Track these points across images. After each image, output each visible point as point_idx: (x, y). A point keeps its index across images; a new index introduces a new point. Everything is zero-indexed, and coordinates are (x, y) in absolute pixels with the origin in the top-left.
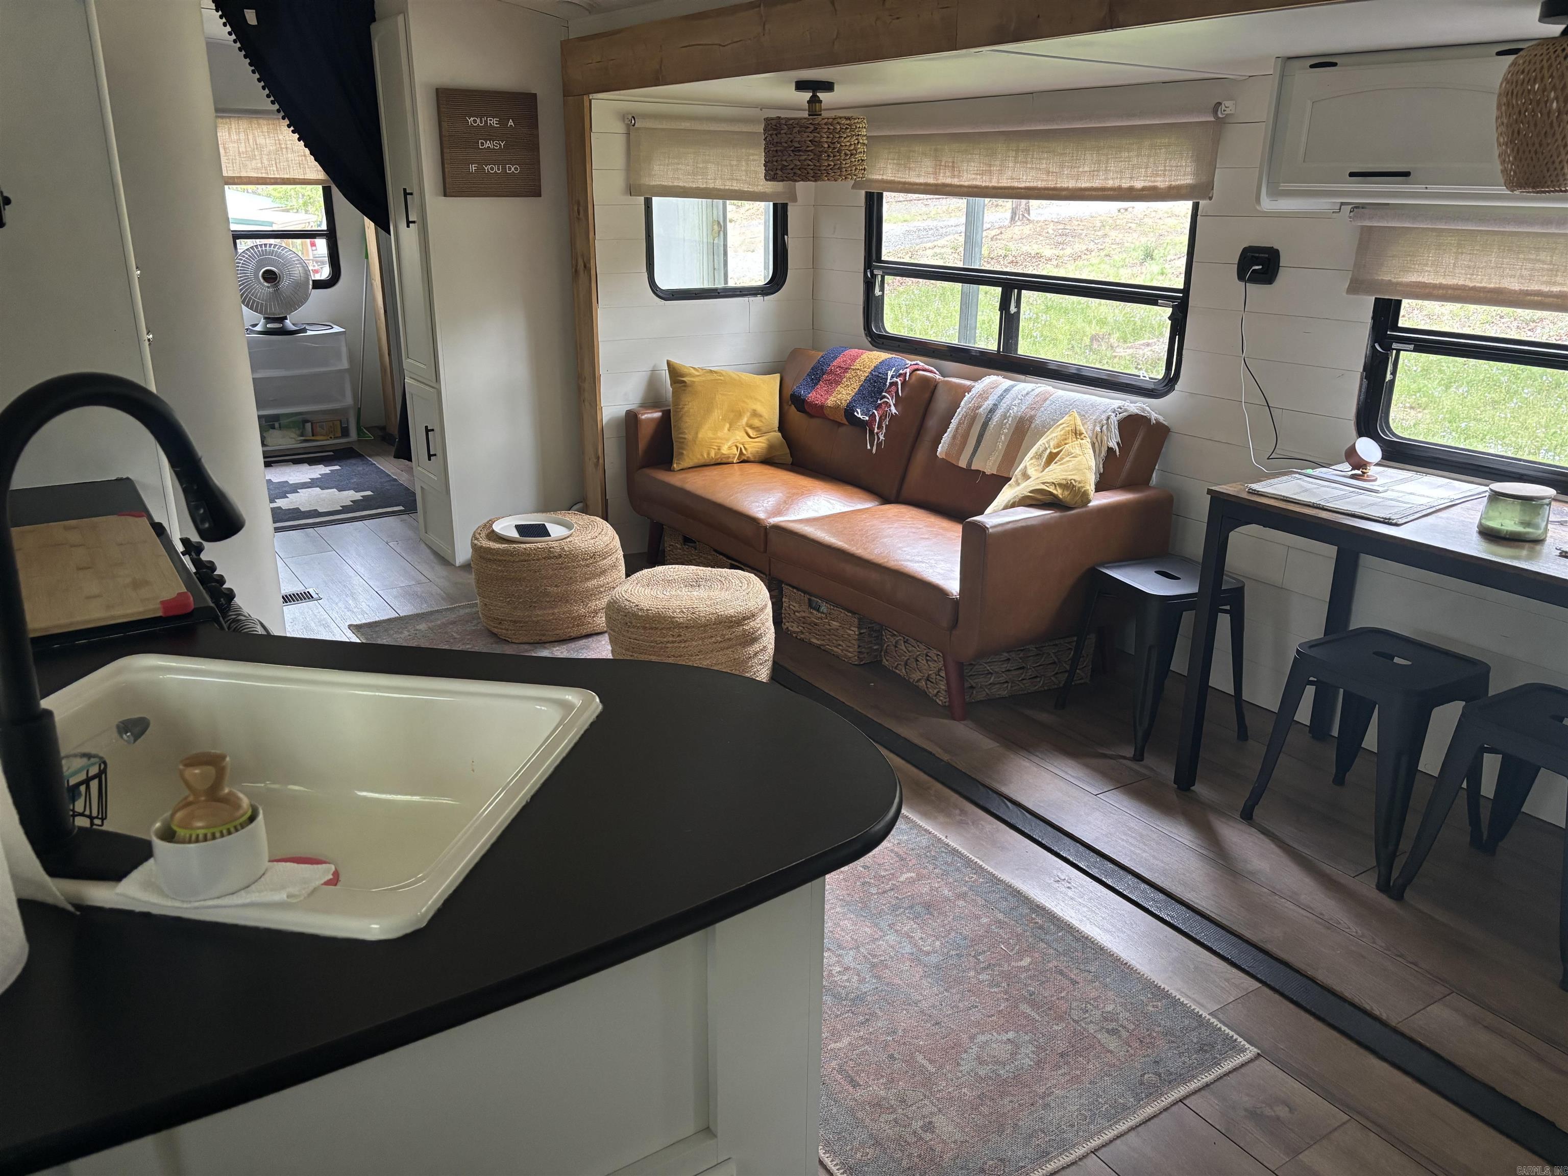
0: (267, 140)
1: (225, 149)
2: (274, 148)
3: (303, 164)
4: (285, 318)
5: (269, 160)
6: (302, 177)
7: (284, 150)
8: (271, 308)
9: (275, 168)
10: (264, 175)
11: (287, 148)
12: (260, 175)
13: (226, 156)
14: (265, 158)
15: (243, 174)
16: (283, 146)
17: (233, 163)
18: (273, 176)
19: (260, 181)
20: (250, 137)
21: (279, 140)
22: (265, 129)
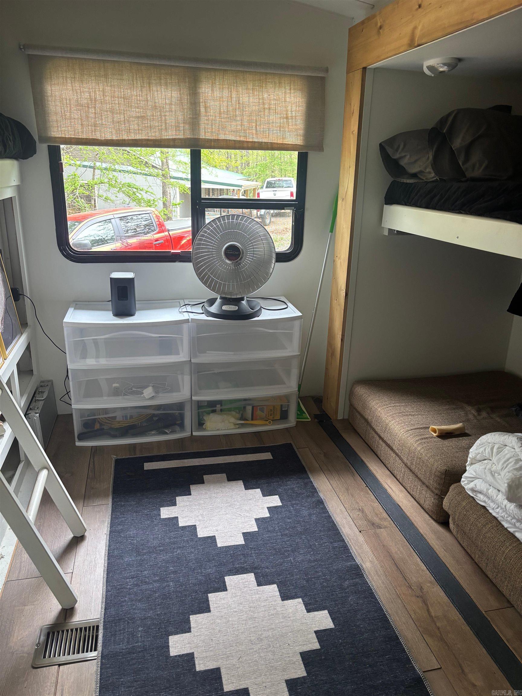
0: (251, 98)
1: (206, 107)
2: (257, 108)
3: (283, 127)
4: (242, 299)
5: (250, 121)
6: (280, 141)
7: (267, 111)
8: (229, 288)
9: (254, 132)
10: (242, 139)
11: (269, 109)
12: (238, 139)
13: (206, 116)
14: (246, 118)
15: (222, 137)
16: (266, 106)
17: (212, 125)
18: (251, 140)
19: (237, 145)
20: (234, 95)
21: (263, 99)
22: (250, 86)
